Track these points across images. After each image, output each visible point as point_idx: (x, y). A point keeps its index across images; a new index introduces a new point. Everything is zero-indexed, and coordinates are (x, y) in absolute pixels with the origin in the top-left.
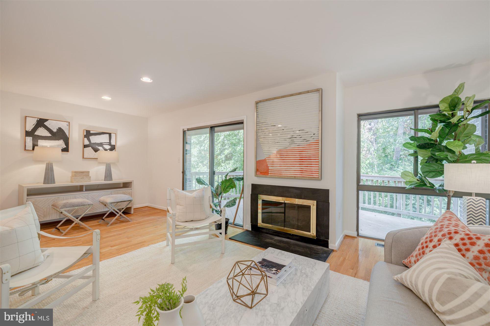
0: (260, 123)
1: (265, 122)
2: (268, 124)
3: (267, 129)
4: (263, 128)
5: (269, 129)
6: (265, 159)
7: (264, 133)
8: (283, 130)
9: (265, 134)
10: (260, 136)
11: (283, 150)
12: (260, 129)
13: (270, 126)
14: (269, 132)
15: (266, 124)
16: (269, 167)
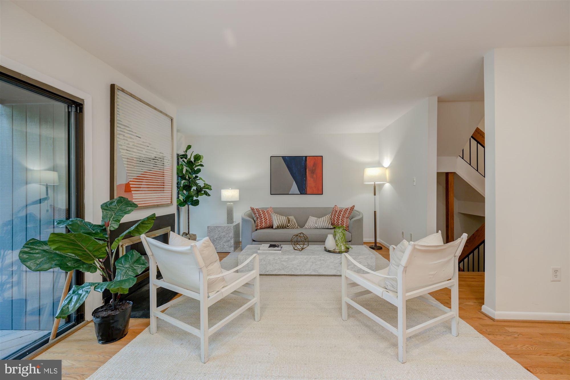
0: (122, 125)
1: (128, 127)
2: (132, 132)
3: (131, 138)
4: (126, 135)
5: (133, 139)
6: (129, 183)
7: (127, 142)
8: (148, 147)
9: (129, 144)
10: (121, 145)
11: (147, 172)
12: (121, 134)
13: (135, 136)
14: (133, 143)
15: (130, 131)
16: (133, 195)
